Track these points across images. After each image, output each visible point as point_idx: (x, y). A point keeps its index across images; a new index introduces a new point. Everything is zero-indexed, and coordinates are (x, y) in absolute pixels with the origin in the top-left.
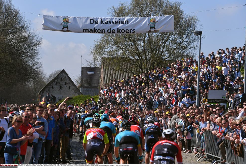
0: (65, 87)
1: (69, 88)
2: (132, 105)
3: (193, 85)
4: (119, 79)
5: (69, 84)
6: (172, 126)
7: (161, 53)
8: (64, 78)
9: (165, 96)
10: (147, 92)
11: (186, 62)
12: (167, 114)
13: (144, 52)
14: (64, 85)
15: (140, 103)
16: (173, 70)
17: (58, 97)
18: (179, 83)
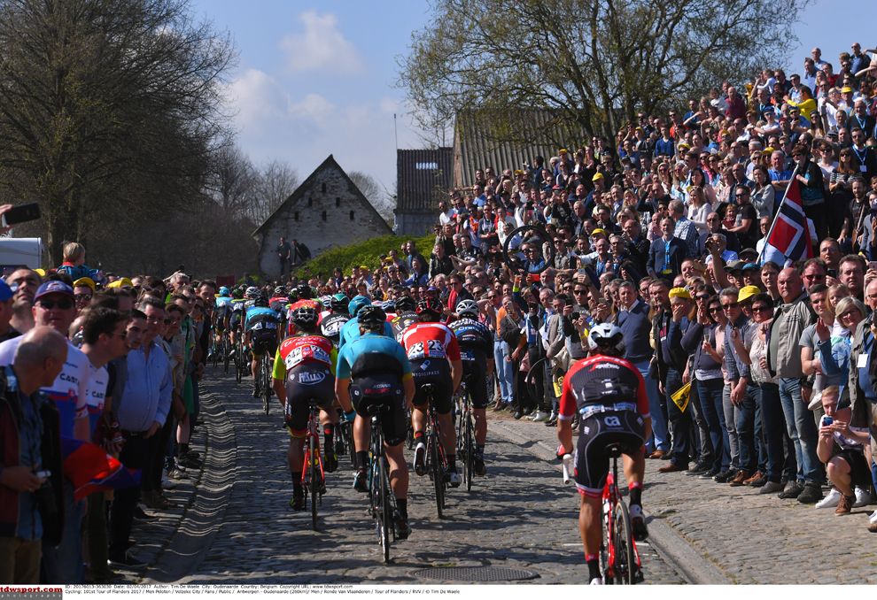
0: (338, 215)
1: (352, 218)
2: (557, 262)
3: (815, 164)
4: (506, 166)
5: (350, 204)
6: (779, 367)
7: (659, 68)
8: (332, 183)
9: (699, 215)
10: (616, 207)
11: (758, 87)
12: (748, 302)
13: (596, 63)
14: (334, 207)
15: (591, 252)
16: (710, 119)
17: (316, 249)
18: (755, 159)
